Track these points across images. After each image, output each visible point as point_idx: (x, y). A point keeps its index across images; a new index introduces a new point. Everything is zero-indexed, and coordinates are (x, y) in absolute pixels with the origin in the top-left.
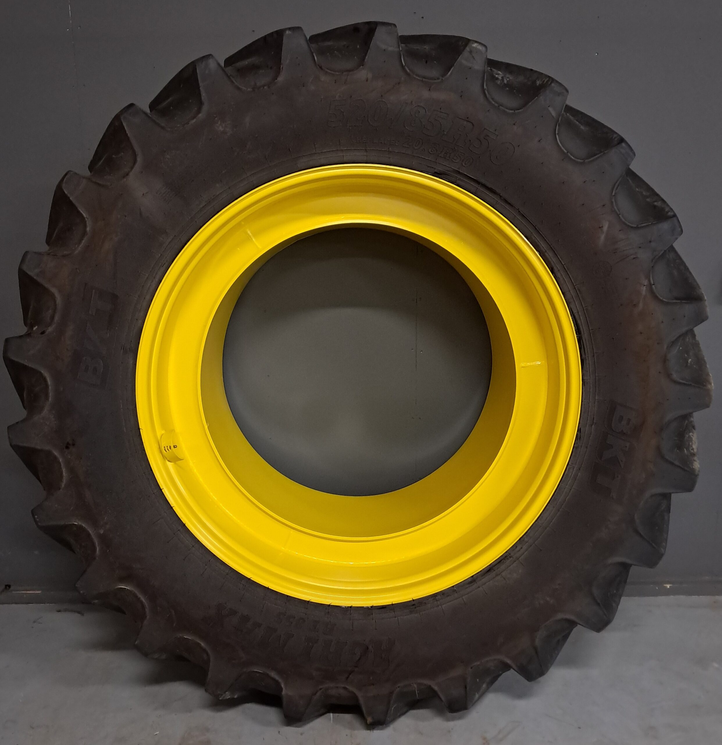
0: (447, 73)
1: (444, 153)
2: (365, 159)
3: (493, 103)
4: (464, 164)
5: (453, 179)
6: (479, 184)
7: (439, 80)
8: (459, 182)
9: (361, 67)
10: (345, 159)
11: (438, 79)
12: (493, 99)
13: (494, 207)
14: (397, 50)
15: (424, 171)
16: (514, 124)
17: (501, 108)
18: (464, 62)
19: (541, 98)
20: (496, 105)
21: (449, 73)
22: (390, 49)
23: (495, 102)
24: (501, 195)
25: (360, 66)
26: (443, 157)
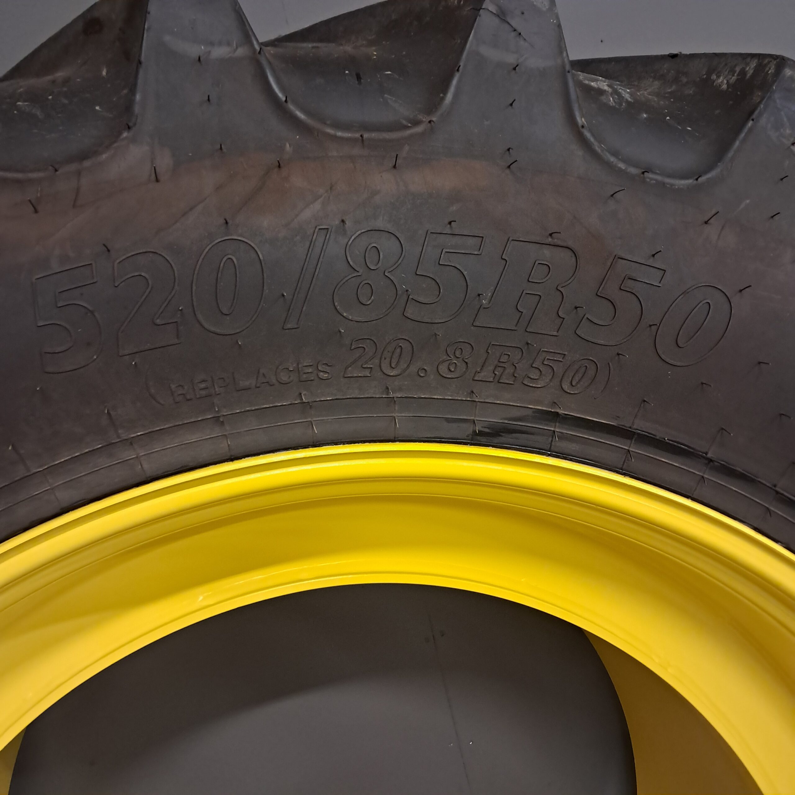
0: (443, 99)
1: (491, 368)
2: (223, 447)
3: (622, 166)
4: (566, 387)
5: (541, 441)
6: (631, 439)
7: (419, 129)
8: (560, 445)
9: (125, 134)
10: (149, 468)
11: (416, 123)
12: (615, 154)
13: (695, 496)
14: (241, 52)
15: (434, 438)
16: (706, 223)
17: (651, 179)
18: (486, 51)
19: (763, 121)
20: (633, 170)
21: (449, 96)
22: (219, 52)
23: (623, 161)
24: (709, 455)
25: (120, 133)
26: (491, 379)
